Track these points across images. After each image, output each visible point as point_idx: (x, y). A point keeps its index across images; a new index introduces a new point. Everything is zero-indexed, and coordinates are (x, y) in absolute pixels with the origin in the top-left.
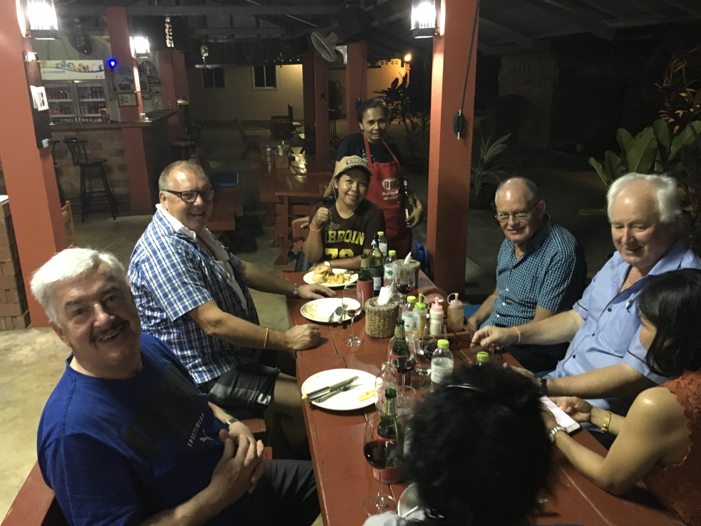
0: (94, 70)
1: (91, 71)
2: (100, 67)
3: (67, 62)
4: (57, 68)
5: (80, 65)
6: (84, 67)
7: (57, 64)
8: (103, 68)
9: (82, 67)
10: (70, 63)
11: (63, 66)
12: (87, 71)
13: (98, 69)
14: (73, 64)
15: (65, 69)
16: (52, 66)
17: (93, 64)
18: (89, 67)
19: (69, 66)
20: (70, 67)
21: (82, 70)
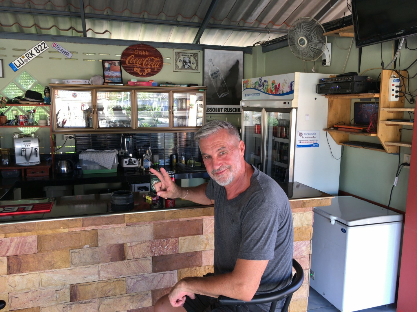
0: (285, 92)
1: (281, 92)
2: (291, 84)
3: (264, 78)
4: (255, 89)
5: (273, 83)
6: (275, 87)
7: (255, 83)
9: (274, 85)
10: (265, 81)
11: (260, 85)
12: (278, 93)
13: (288, 90)
14: (267, 81)
15: (260, 90)
16: (252, 87)
17: (285, 81)
18: (281, 85)
19: (264, 85)
20: (264, 88)
21: (274, 91)
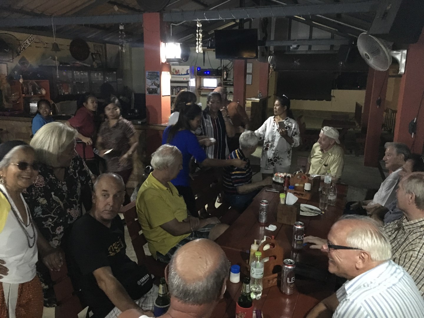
0: (183, 74)
1: (180, 74)
2: (187, 71)
6: (176, 71)
8: (189, 72)
12: (178, 74)
13: (186, 73)
17: (183, 69)
18: (180, 71)
